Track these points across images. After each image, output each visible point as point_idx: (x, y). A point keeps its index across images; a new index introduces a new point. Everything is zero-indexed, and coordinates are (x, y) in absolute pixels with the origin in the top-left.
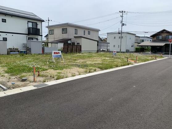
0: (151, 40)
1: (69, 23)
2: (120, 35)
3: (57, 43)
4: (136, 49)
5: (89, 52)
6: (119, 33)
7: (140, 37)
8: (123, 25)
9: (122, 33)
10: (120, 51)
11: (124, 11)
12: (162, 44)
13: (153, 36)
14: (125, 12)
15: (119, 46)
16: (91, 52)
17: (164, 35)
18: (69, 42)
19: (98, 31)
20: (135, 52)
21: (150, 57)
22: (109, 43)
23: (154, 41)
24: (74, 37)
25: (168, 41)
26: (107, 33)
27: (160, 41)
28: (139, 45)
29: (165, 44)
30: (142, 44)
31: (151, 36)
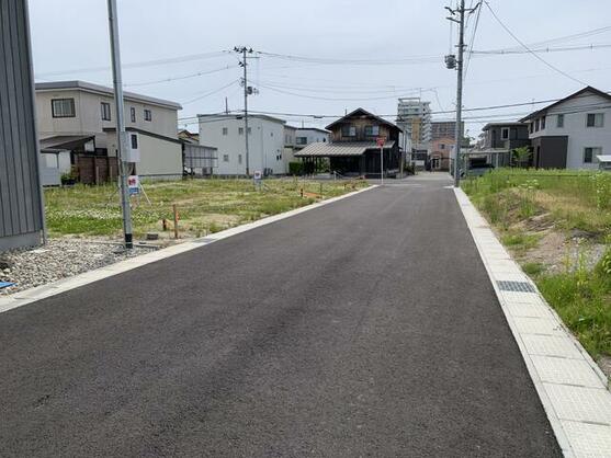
0: (326, 137)
1: (82, 82)
2: (242, 122)
3: (57, 153)
4: (291, 164)
5: (160, 178)
6: (239, 117)
7: (295, 129)
8: (249, 91)
9: (246, 116)
10: (248, 172)
11: (248, 48)
12: (359, 150)
13: (334, 127)
14: (251, 51)
15: (240, 156)
16: (166, 178)
17: (361, 124)
18: (89, 147)
19: (173, 108)
20: (288, 175)
21: (340, 185)
22: (216, 149)
23: (336, 142)
24: (105, 130)
25: (372, 141)
26: (199, 116)
27: (353, 141)
28: (299, 153)
29: (364, 149)
30: (308, 150)
31: (328, 128)
